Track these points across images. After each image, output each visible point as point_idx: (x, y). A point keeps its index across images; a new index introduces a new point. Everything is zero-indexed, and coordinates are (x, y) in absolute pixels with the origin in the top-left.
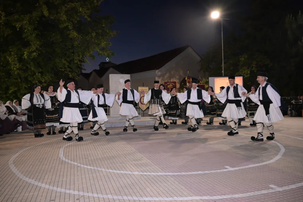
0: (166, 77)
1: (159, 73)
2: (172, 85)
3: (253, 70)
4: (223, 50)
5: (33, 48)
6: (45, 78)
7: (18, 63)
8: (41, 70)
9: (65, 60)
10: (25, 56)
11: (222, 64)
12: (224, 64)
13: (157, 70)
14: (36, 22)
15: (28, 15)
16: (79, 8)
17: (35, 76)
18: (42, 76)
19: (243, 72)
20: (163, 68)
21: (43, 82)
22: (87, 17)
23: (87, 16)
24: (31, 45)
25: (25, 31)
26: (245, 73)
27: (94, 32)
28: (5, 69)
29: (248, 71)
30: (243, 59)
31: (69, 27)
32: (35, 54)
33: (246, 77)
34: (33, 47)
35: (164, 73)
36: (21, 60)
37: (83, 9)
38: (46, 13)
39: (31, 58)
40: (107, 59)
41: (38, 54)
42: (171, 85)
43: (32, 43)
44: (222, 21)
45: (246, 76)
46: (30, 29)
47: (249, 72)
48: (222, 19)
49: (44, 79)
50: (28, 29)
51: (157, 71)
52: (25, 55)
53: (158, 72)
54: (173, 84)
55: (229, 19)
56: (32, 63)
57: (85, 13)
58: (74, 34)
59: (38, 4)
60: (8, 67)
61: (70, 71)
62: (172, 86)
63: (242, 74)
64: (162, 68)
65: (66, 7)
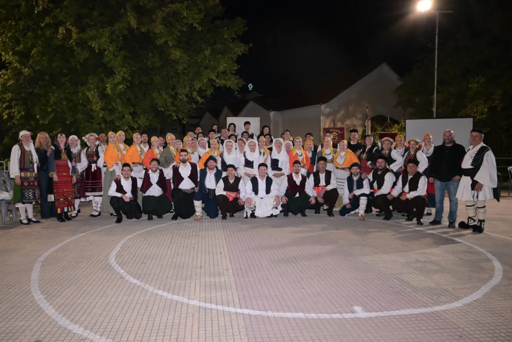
0: (339, 116)
1: (328, 110)
2: (337, 132)
3: (494, 105)
4: (436, 71)
5: (118, 78)
6: (138, 122)
7: (100, 100)
8: (132, 110)
9: (167, 93)
10: (109, 91)
11: (433, 94)
12: (437, 94)
13: (323, 104)
14: (121, 38)
15: (108, 29)
16: (183, 12)
17: (124, 120)
18: (133, 118)
19: (475, 110)
20: (335, 102)
21: (136, 128)
22: (197, 26)
23: (197, 23)
24: (115, 74)
25: (106, 53)
26: (477, 112)
27: (209, 48)
28: (85, 109)
29: (485, 107)
30: (476, 85)
31: (169, 42)
32: (121, 86)
33: (479, 119)
34: (118, 76)
35: (336, 109)
36: (103, 96)
37: (192, 12)
38: (134, 23)
39: (116, 93)
40: (250, 86)
41: (125, 87)
42: (335, 133)
43: (116, 71)
44: (437, 15)
45: (480, 117)
46: (111, 49)
47: (486, 110)
48: (437, 13)
49: (138, 124)
50: (109, 49)
51: (323, 107)
52: (108, 88)
53: (325, 108)
54: (339, 131)
55: (452, 12)
56: (118, 100)
57: (193, 18)
58: (176, 54)
59: (123, 10)
60: (89, 107)
61: (174, 111)
62: (337, 134)
63: (472, 114)
64: (332, 101)
65: (164, 12)
